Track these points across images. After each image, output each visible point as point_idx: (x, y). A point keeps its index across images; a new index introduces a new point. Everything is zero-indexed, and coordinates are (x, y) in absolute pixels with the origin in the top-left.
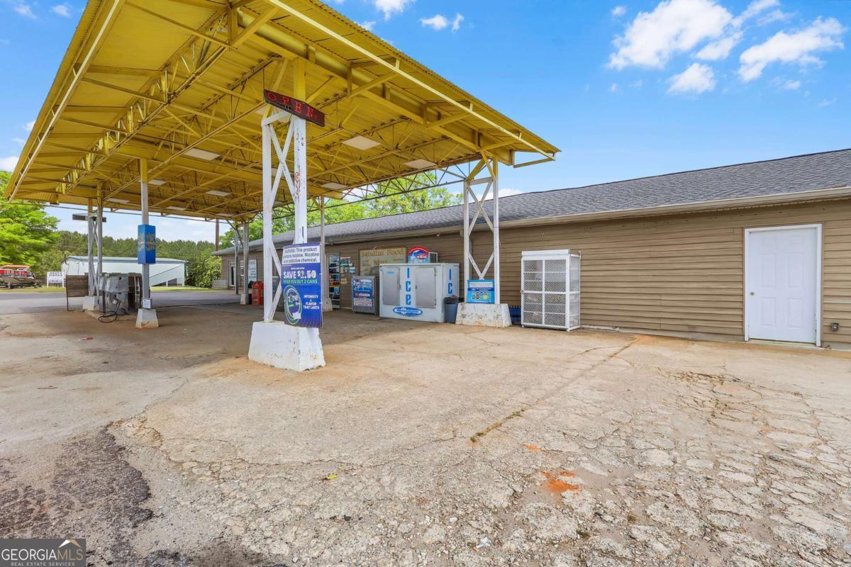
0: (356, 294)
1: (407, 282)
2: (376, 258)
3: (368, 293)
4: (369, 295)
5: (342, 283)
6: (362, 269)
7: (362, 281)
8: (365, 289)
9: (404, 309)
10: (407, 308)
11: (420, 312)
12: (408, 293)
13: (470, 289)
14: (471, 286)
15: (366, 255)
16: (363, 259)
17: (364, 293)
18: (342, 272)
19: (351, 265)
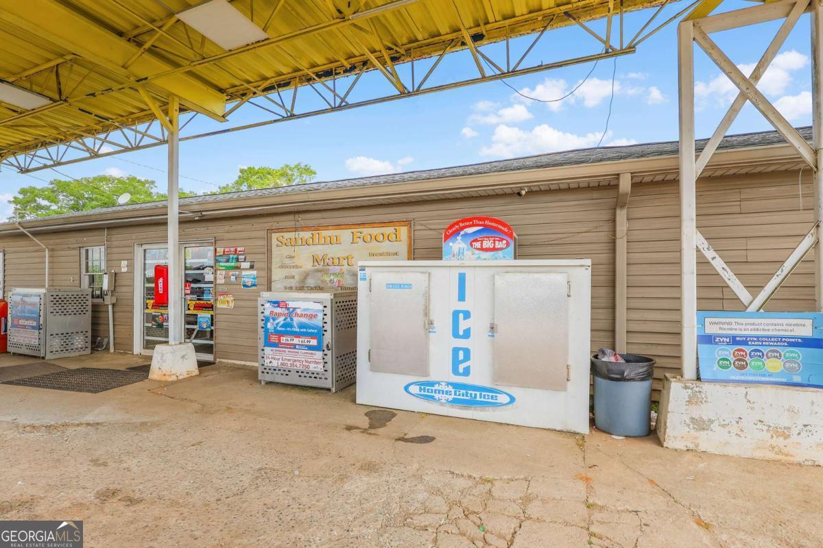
0: (274, 339)
1: (456, 314)
2: (319, 250)
3: (312, 336)
4: (314, 342)
5: (219, 305)
6: (277, 274)
7: (291, 305)
8: (302, 326)
9: (444, 388)
10: (457, 386)
11: (505, 399)
12: (461, 343)
13: (706, 339)
14: (711, 330)
15: (293, 243)
16: (279, 253)
17: (298, 335)
18: (221, 280)
19: (246, 265)
